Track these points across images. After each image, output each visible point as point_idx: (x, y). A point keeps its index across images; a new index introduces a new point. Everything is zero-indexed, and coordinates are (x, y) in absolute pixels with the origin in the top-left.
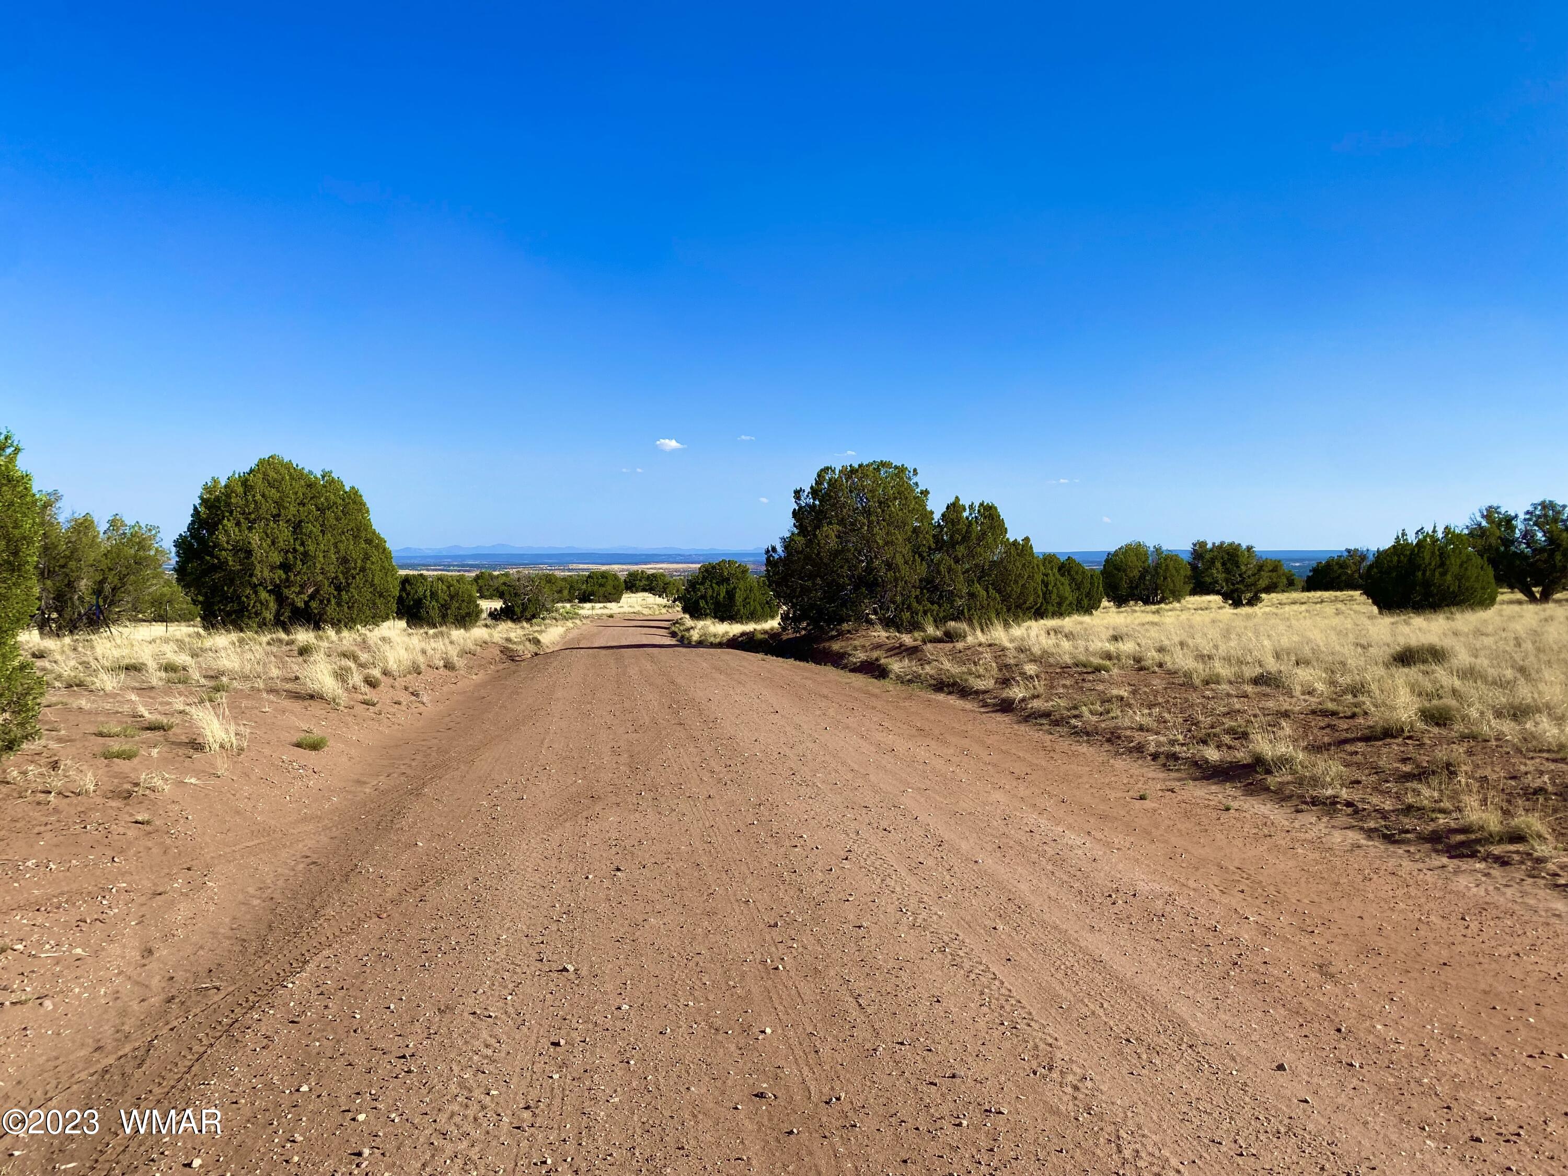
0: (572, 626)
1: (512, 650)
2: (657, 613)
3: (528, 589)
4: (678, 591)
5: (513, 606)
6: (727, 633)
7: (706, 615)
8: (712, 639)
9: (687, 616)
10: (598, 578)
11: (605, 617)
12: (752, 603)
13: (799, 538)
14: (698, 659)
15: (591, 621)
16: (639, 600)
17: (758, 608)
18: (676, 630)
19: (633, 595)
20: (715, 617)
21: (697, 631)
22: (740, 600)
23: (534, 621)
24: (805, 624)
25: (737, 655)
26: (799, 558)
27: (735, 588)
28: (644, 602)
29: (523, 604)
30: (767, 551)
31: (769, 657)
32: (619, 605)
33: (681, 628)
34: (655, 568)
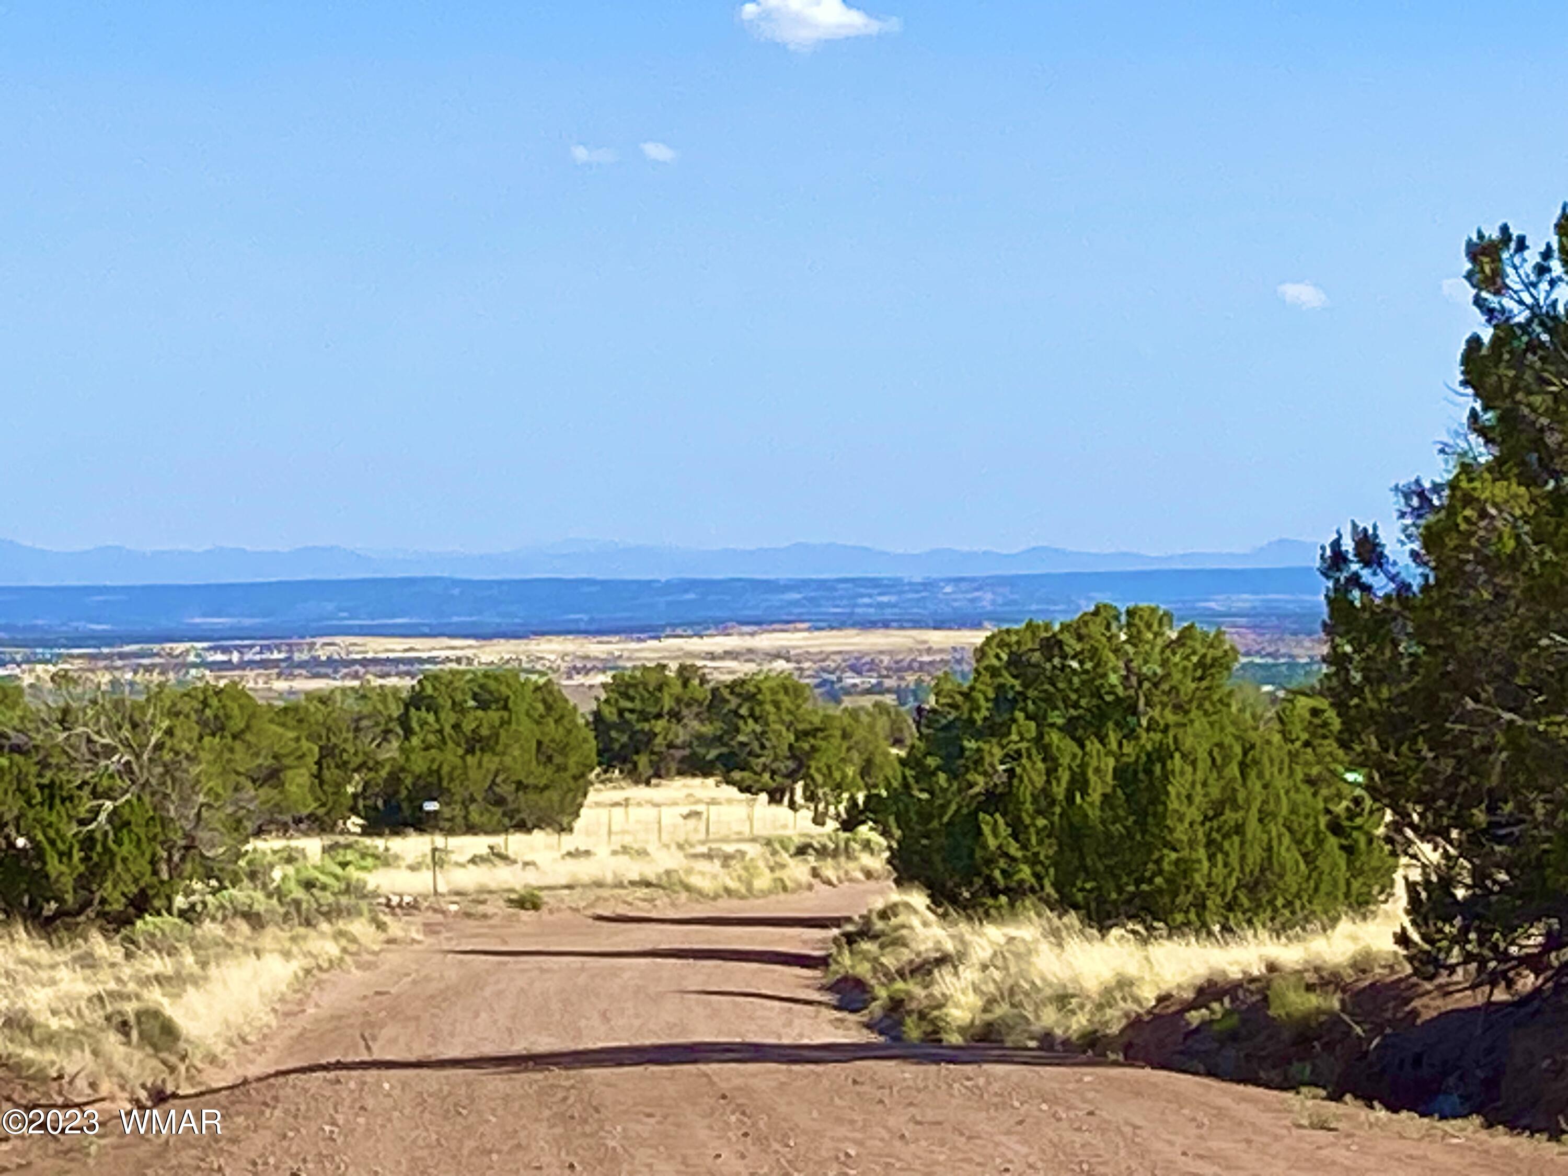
0: (332, 949)
1: (41, 1077)
2: (763, 882)
3: (114, 763)
4: (866, 770)
5: (38, 852)
6: (1124, 984)
7: (1016, 893)
8: (1049, 1018)
9: (919, 899)
10: (458, 707)
11: (496, 907)
12: (1253, 826)
13: (1500, 490)
14: (979, 1121)
15: (430, 929)
16: (670, 816)
17: (1288, 854)
18: (863, 970)
19: (640, 792)
20: (1064, 904)
21: (969, 974)
22: (1193, 814)
23: (146, 924)
24: (1534, 939)
25: (1178, 1099)
26: (1500, 595)
27: (1161, 755)
28: (694, 830)
29: (88, 842)
30: (1338, 558)
31: (1351, 1106)
32: (568, 842)
33: (889, 961)
34: (749, 654)
